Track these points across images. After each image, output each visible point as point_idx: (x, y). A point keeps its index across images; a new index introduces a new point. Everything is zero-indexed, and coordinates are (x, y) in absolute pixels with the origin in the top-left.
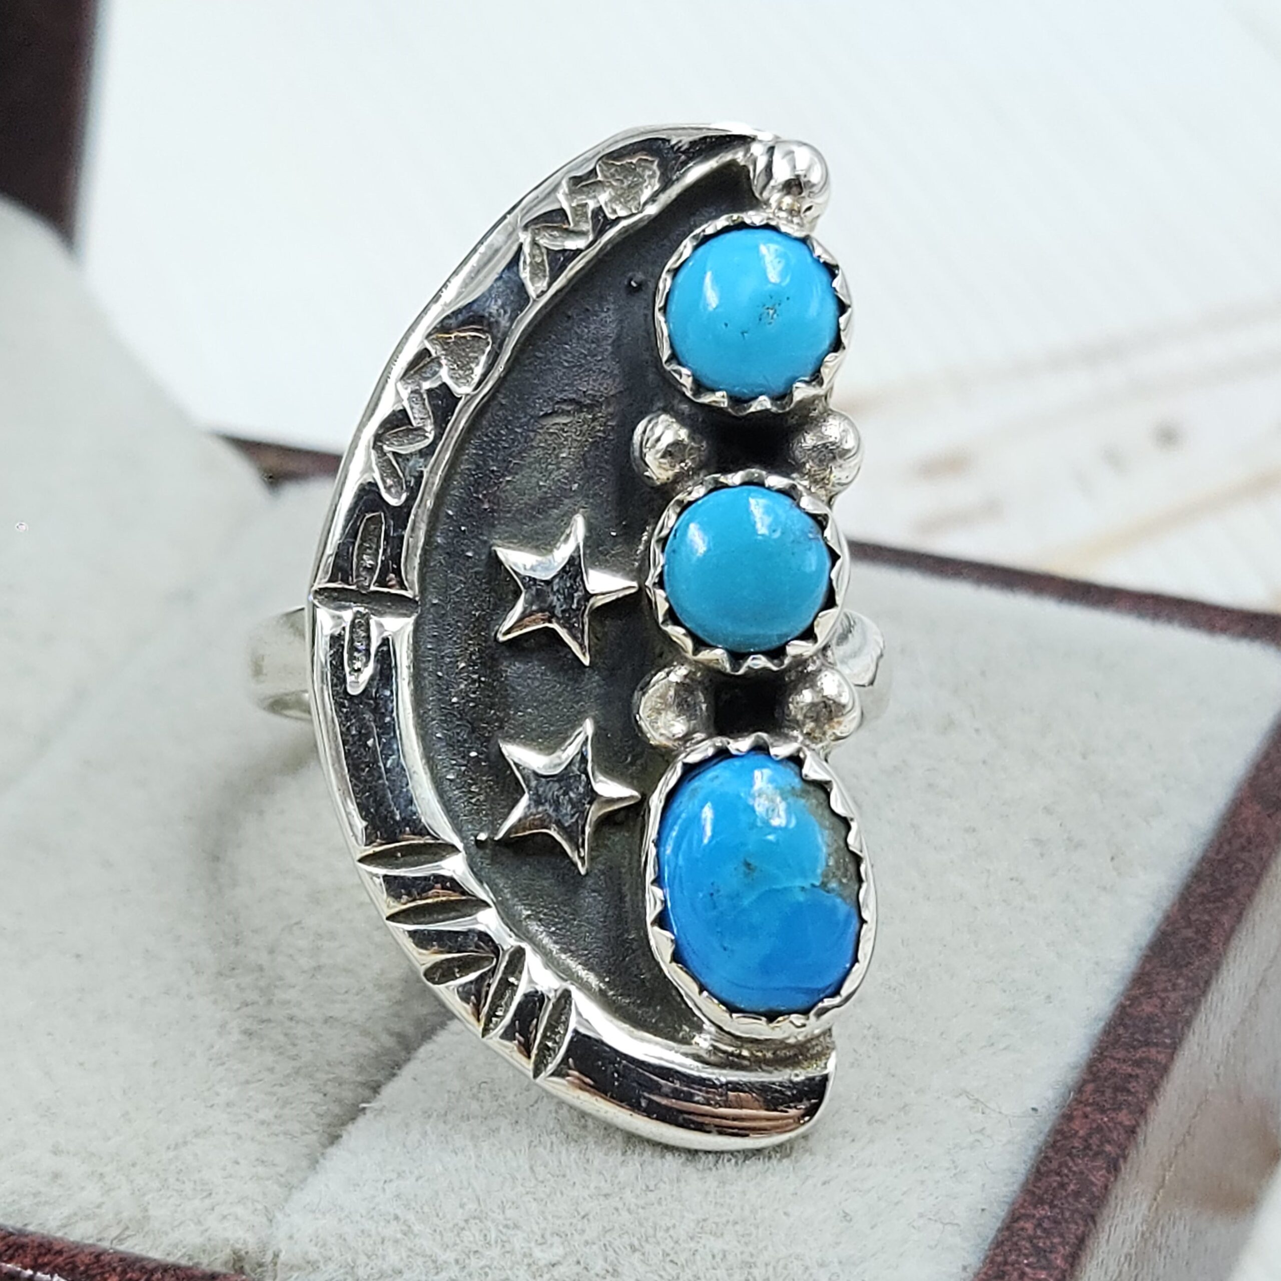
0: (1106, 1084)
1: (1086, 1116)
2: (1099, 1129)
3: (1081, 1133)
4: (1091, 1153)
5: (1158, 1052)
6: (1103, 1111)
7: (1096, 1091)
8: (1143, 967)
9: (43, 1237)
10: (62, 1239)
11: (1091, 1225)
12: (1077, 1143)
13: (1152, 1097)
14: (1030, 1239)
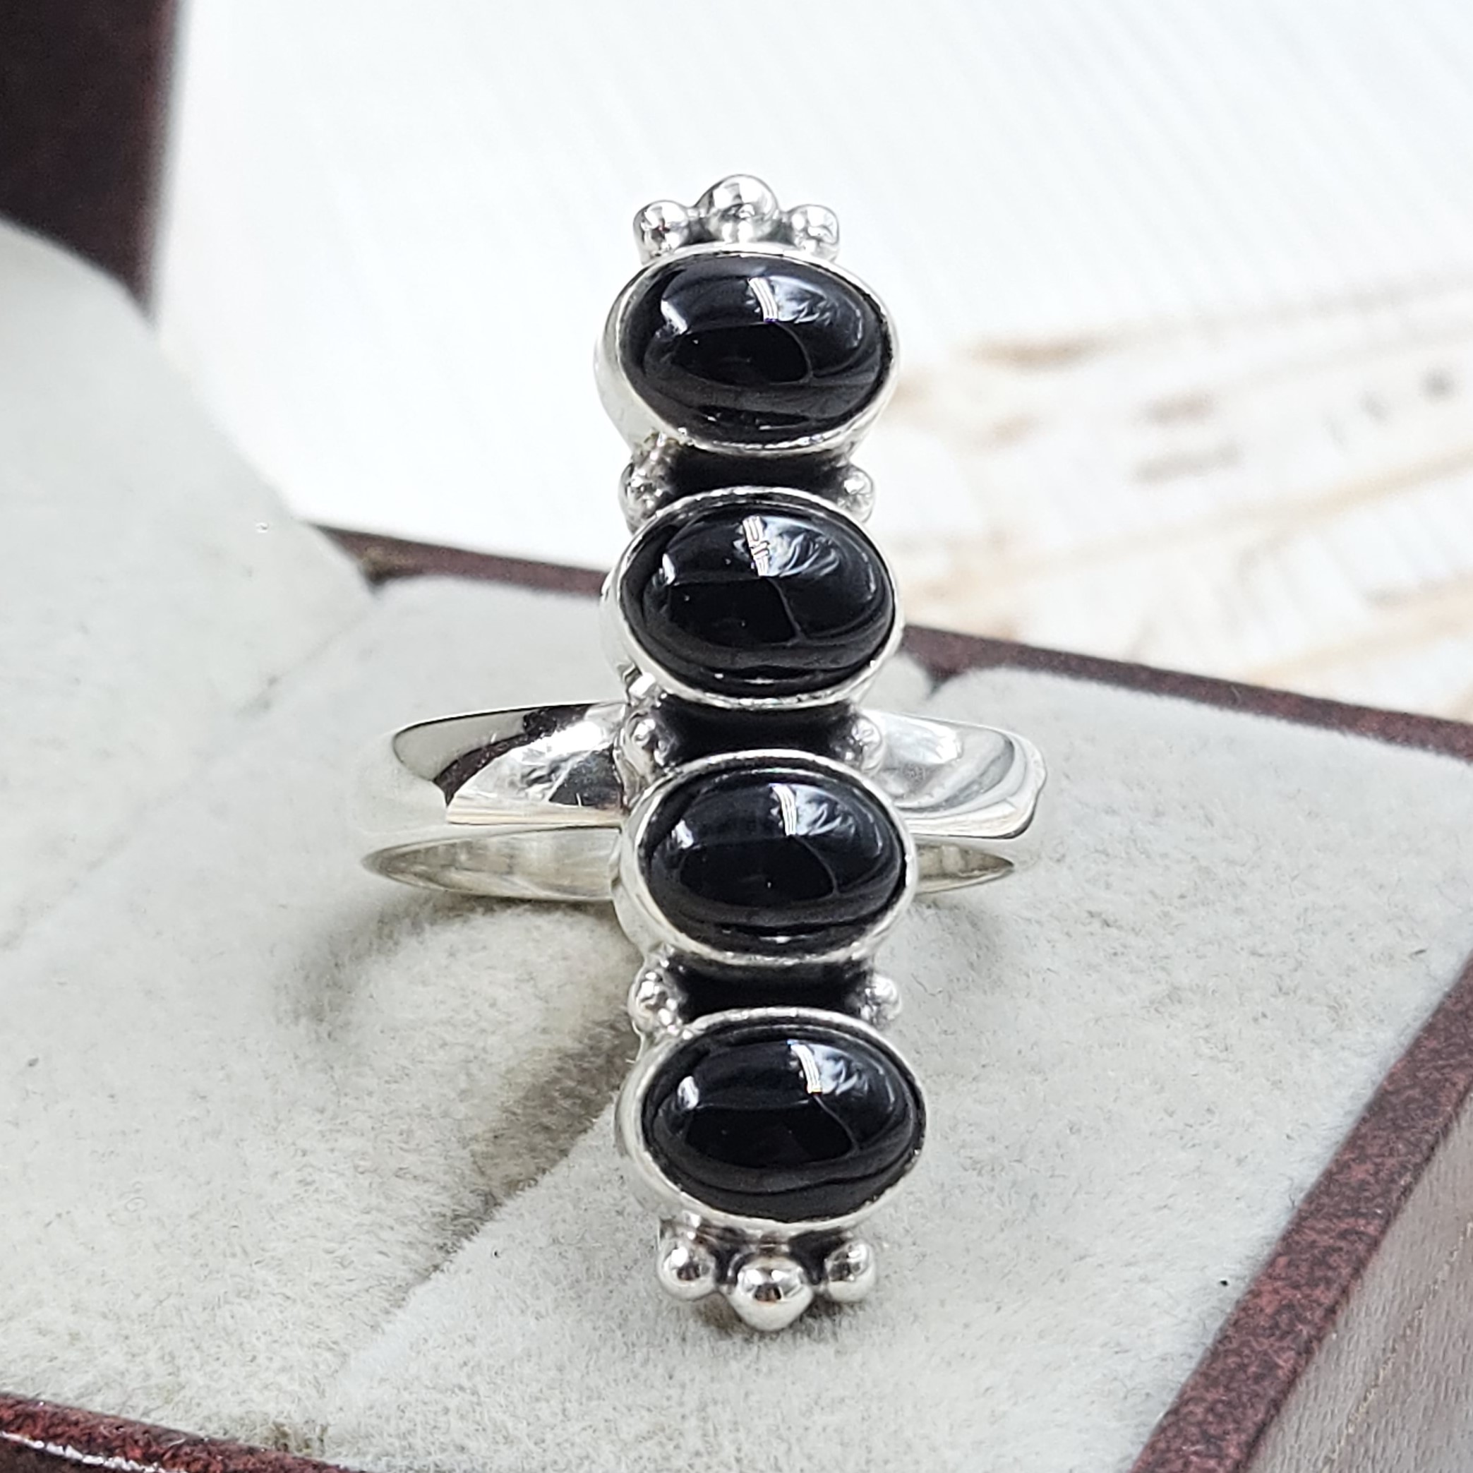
0: (1303, 1257)
1: (1276, 1291)
2: (1290, 1306)
3: (1269, 1310)
4: (1278, 1333)
5: (1368, 1223)
6: (1296, 1286)
7: (1289, 1264)
8: (1358, 1129)
9: (57, 1406)
10: (79, 1409)
11: (1273, 1412)
12: (1263, 1321)
13: (1357, 1273)
14: (1199, 1424)
